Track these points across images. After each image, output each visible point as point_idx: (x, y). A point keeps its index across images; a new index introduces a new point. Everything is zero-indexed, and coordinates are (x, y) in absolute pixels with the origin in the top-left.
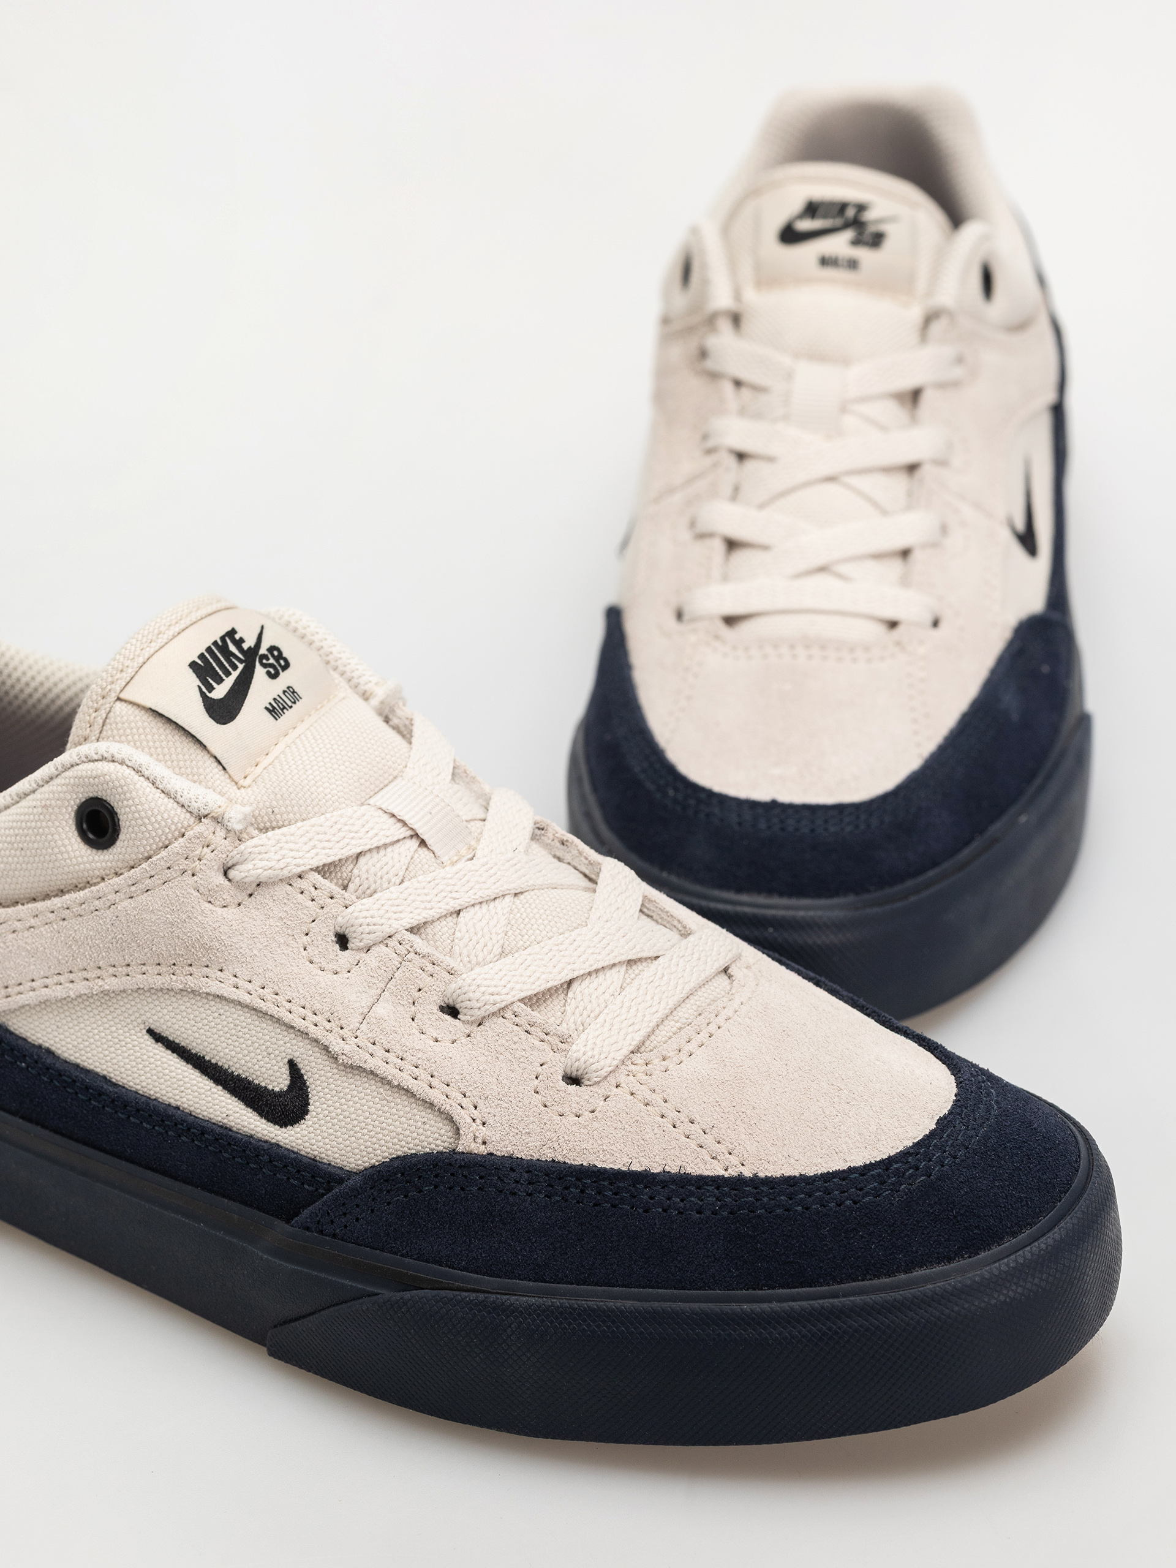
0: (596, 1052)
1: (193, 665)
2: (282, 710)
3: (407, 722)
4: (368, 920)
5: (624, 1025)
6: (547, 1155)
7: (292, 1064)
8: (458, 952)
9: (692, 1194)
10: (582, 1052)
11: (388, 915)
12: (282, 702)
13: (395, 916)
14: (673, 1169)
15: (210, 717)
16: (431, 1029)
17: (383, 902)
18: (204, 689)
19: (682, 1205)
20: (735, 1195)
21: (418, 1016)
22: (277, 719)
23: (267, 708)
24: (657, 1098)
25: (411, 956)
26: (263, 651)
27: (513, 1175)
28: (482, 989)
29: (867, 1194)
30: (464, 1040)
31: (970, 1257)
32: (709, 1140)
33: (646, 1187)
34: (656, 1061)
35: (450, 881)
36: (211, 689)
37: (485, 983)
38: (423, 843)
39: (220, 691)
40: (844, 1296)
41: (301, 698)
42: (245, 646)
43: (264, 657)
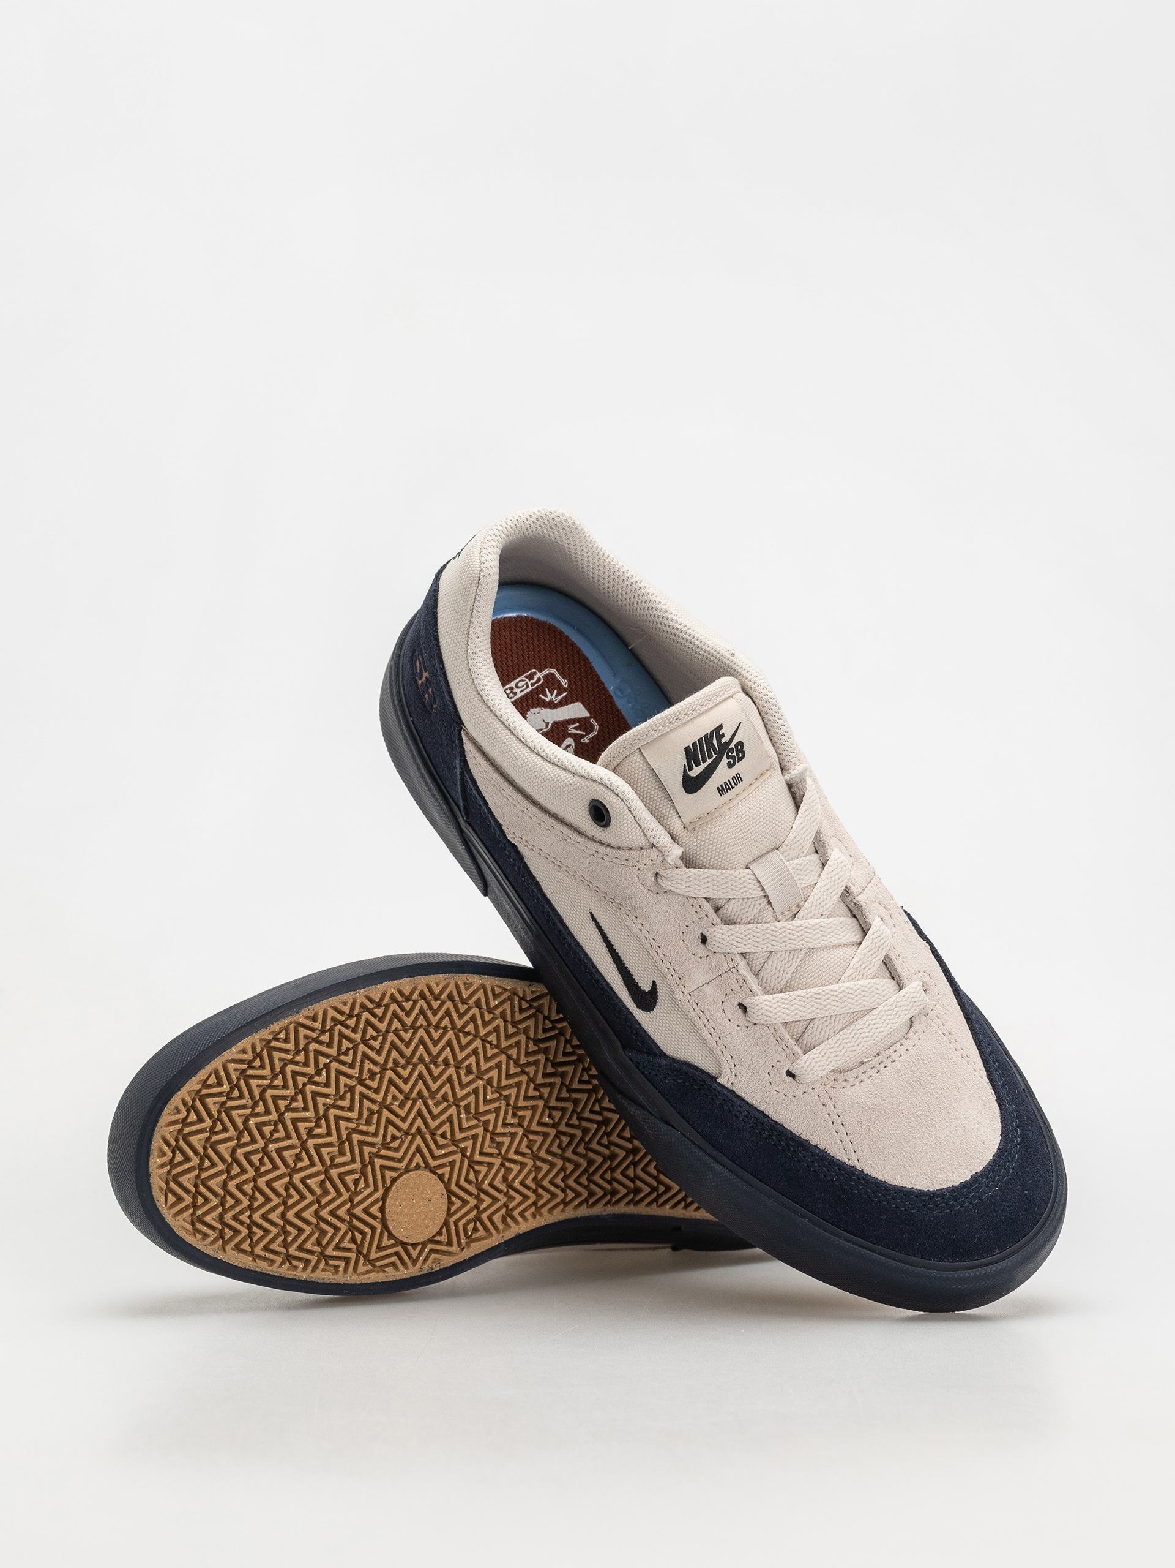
0: (809, 1069)
1: (687, 749)
2: (727, 790)
3: (802, 793)
4: (720, 940)
5: (832, 1055)
6: (762, 1108)
7: (654, 982)
8: (762, 975)
9: (824, 1166)
10: (801, 1066)
11: (733, 942)
12: (729, 784)
13: (736, 944)
14: (822, 1146)
15: (683, 787)
16: (729, 1013)
17: (733, 933)
18: (687, 768)
19: (818, 1168)
20: (847, 1177)
21: (725, 1003)
22: (721, 796)
23: (718, 788)
24: (830, 1104)
25: (734, 970)
26: (732, 746)
27: (739, 1108)
28: (762, 1011)
29: (914, 1209)
30: (743, 1028)
31: (952, 1262)
32: (847, 1139)
33: (803, 1150)
34: (840, 1081)
35: (775, 934)
36: (691, 769)
37: (766, 1008)
38: (769, 903)
39: (695, 772)
40: (879, 1254)
41: (742, 781)
42: (723, 741)
43: (732, 750)
